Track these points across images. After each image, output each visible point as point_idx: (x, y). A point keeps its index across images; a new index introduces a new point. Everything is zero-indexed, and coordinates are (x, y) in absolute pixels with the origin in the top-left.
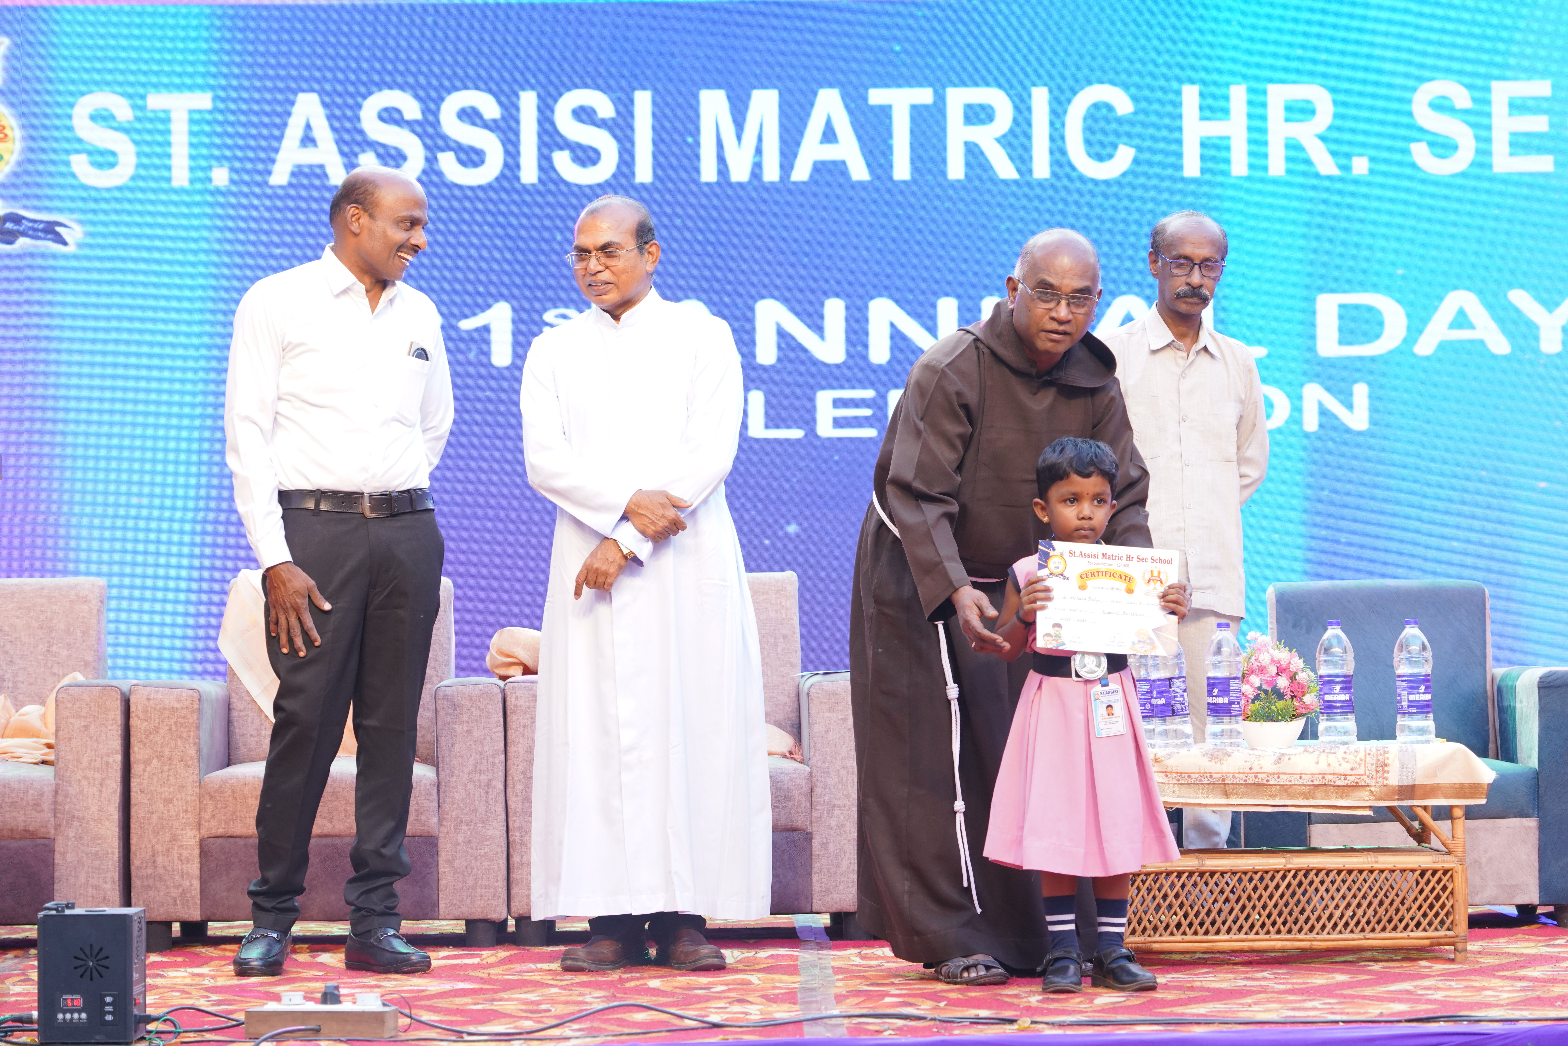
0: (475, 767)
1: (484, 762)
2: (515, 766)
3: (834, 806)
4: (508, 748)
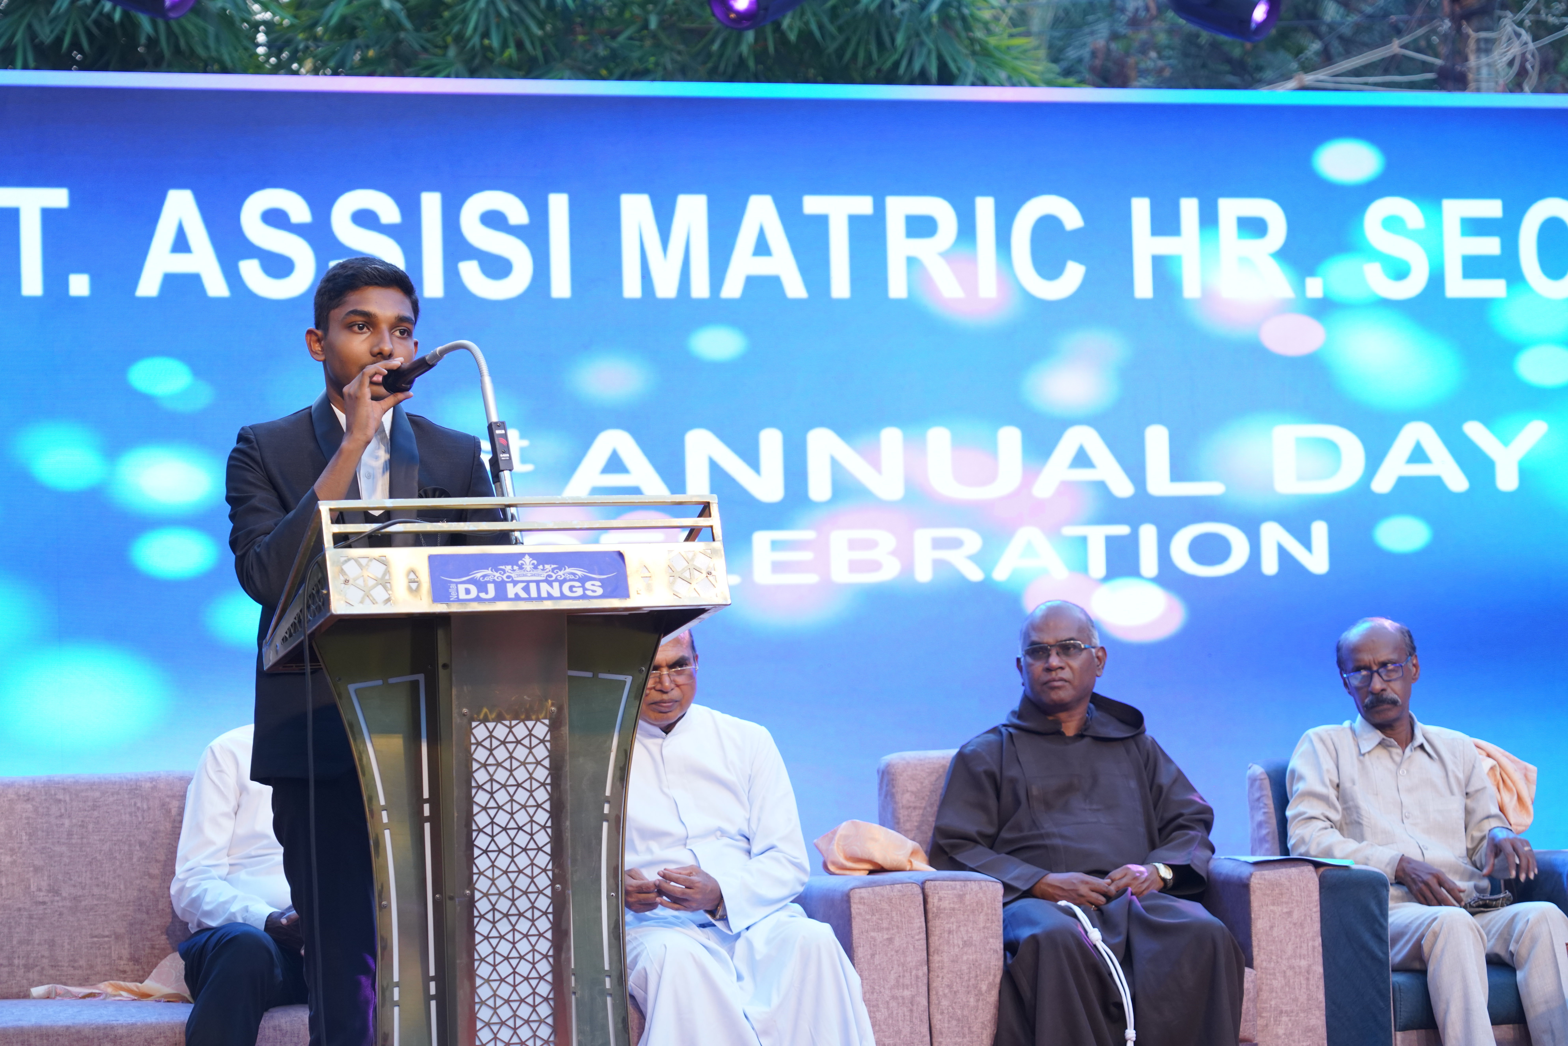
0: (898, 981)
1: (907, 975)
2: (940, 979)
3: (1281, 1012)
4: (931, 958)
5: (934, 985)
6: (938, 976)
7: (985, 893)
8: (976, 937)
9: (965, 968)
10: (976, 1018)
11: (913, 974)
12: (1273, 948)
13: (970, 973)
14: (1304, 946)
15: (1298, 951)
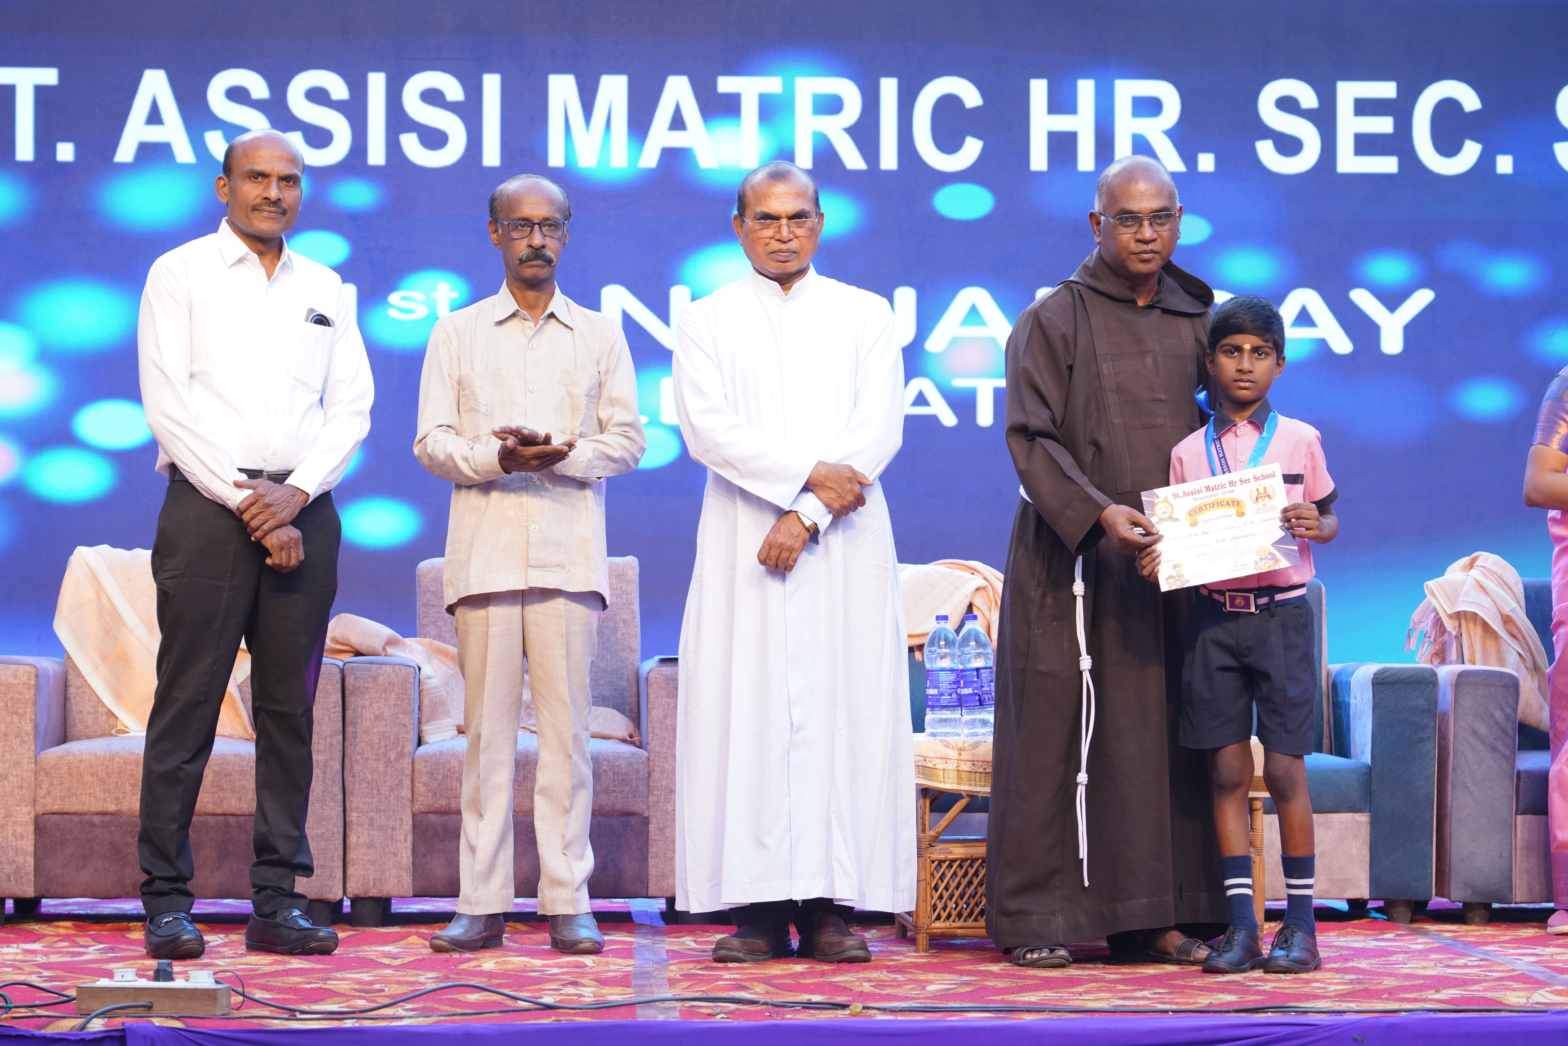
1: (322, 742)
2: (353, 747)
4: (346, 729)
5: (348, 752)
6: (351, 745)
7: (397, 675)
8: (387, 712)
9: (375, 738)
10: (385, 782)
11: (327, 741)
13: (380, 743)
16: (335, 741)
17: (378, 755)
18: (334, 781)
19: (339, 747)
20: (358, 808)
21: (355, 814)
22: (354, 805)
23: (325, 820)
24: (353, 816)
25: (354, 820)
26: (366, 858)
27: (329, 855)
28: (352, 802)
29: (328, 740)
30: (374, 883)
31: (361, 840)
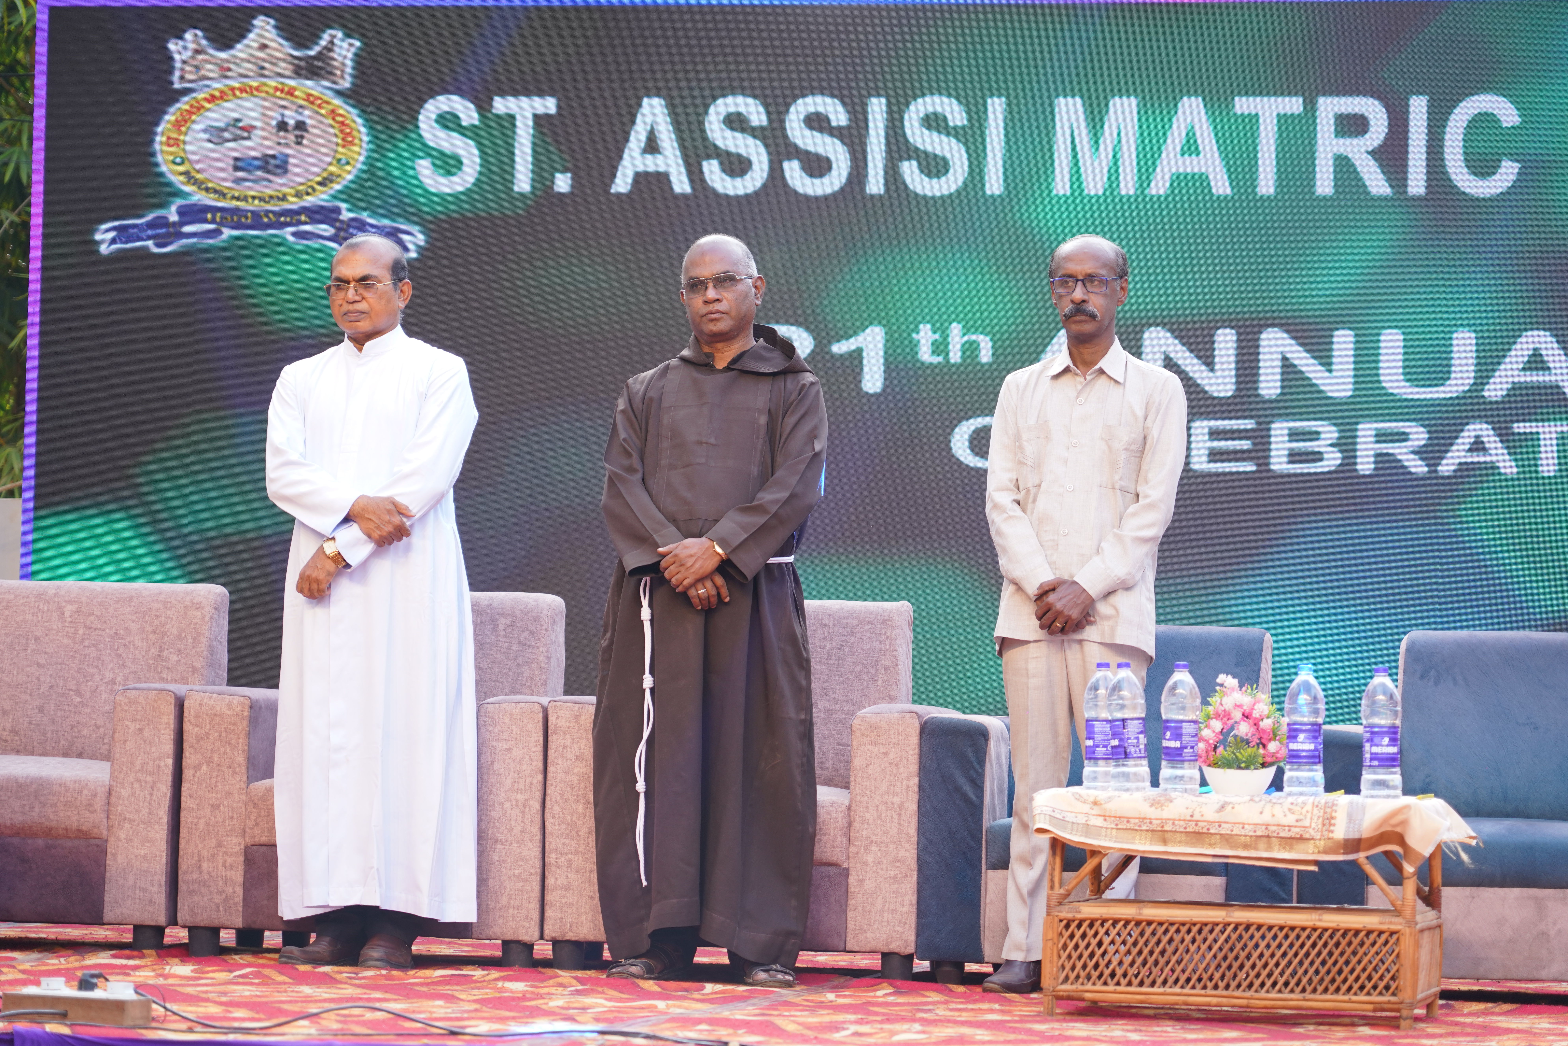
0: (511, 786)
1: (520, 781)
3: (872, 842)
4: (547, 768)
5: (549, 792)
6: (553, 785)
9: (573, 779)
10: (582, 824)
11: (525, 780)
12: (868, 784)
13: (578, 784)
14: (898, 784)
15: (892, 788)
16: (535, 781)
17: (578, 796)
18: (533, 822)
19: (539, 787)
20: (556, 849)
21: (553, 856)
22: (553, 846)
23: (522, 860)
24: (551, 858)
25: (553, 861)
26: (564, 901)
27: (526, 896)
28: (551, 843)
29: (528, 780)
30: (571, 927)
31: (559, 882)
